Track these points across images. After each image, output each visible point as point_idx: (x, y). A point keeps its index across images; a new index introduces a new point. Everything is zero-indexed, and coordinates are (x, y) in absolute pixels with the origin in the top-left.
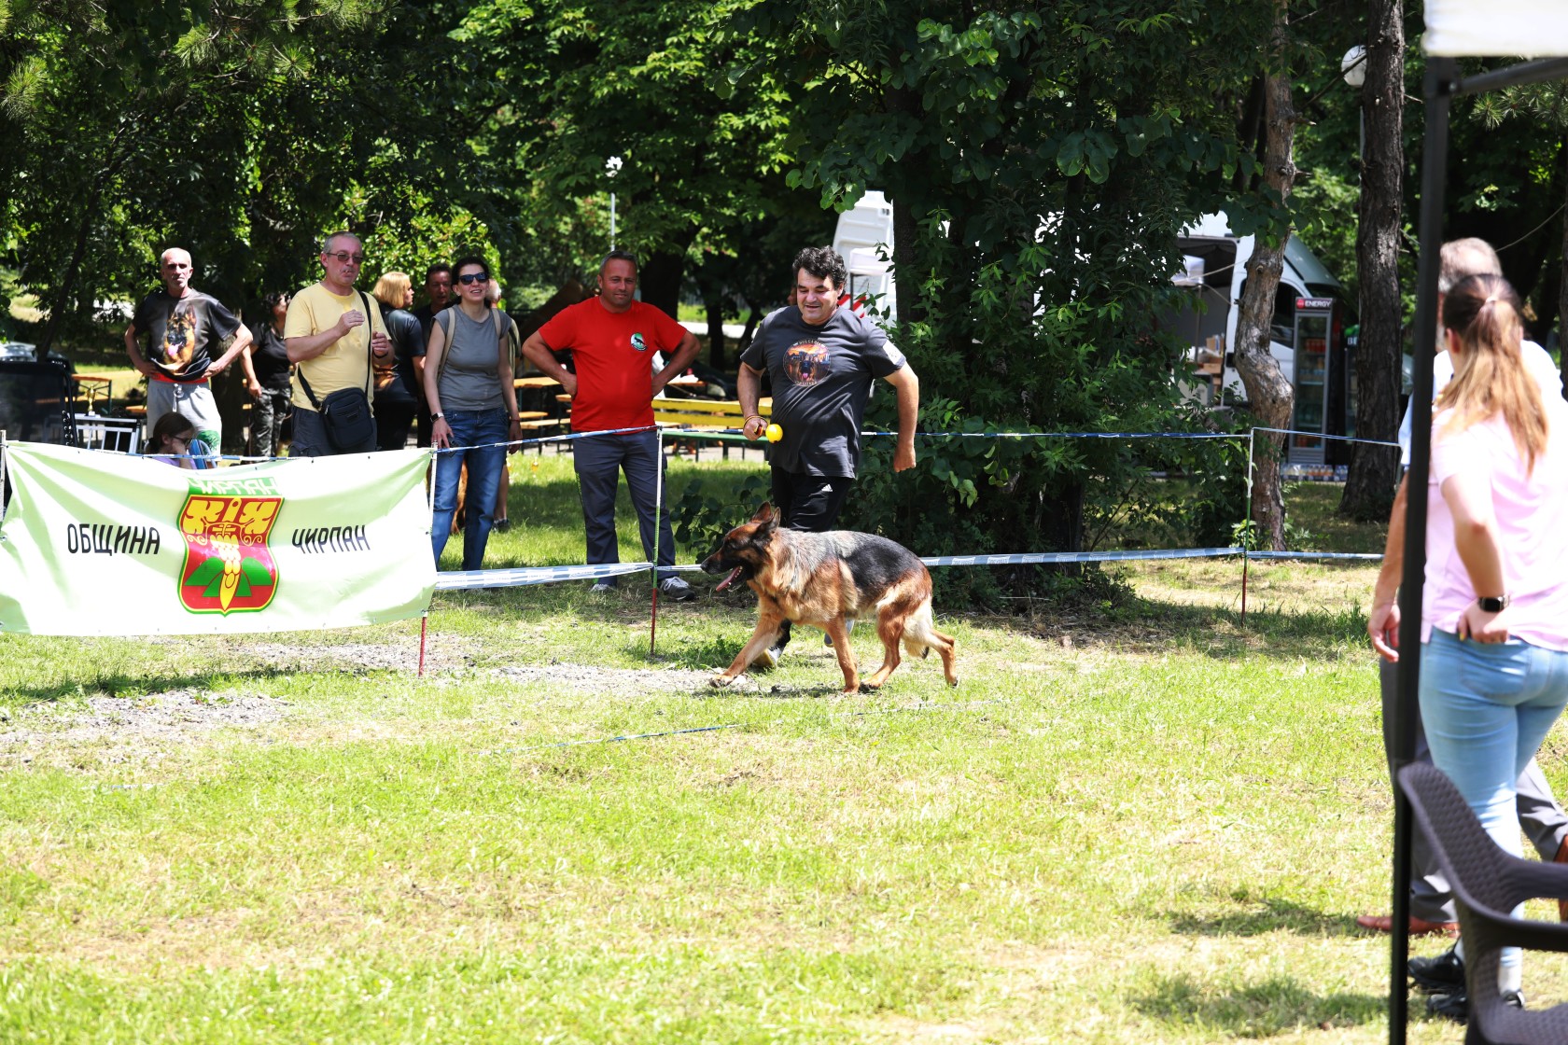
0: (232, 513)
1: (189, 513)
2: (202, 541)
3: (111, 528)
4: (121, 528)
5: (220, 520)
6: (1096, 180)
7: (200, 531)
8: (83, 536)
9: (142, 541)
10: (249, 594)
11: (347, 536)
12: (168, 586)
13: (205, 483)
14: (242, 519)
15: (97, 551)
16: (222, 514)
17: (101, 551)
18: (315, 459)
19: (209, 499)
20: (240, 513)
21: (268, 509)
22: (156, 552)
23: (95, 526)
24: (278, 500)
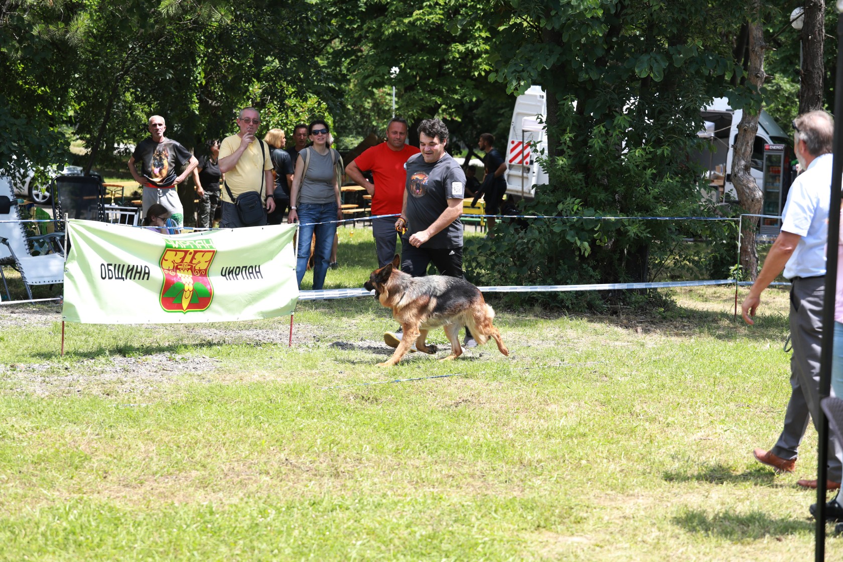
0: (188, 258)
1: (165, 258)
2: (173, 274)
3: (124, 266)
4: (129, 266)
5: (182, 262)
6: (656, 80)
7: (171, 268)
8: (109, 270)
9: (140, 273)
10: (197, 302)
11: (251, 271)
12: (154, 298)
13: (175, 242)
14: (194, 261)
15: (116, 278)
16: (183, 258)
17: (118, 278)
18: (234, 229)
19: (177, 251)
20: (193, 258)
21: (208, 256)
22: (148, 279)
23: (115, 265)
24: (214, 252)
